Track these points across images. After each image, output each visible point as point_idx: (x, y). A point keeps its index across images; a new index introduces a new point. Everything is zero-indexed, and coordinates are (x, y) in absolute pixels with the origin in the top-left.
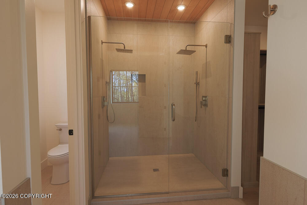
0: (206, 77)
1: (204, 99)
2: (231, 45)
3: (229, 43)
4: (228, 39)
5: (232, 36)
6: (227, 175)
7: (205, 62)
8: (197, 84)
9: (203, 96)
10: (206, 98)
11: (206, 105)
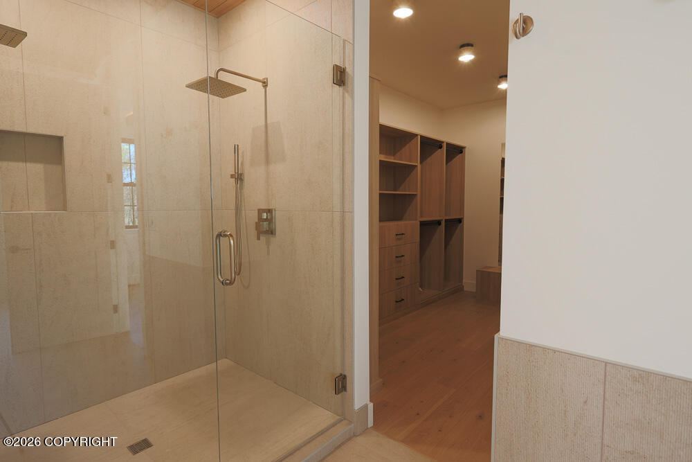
0: (268, 161)
1: (265, 216)
2: (347, 92)
3: (340, 86)
4: (340, 77)
5: (348, 70)
6: (344, 388)
7: (264, 123)
8: (239, 177)
9: (259, 210)
10: (268, 214)
11: (271, 232)
